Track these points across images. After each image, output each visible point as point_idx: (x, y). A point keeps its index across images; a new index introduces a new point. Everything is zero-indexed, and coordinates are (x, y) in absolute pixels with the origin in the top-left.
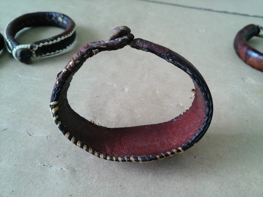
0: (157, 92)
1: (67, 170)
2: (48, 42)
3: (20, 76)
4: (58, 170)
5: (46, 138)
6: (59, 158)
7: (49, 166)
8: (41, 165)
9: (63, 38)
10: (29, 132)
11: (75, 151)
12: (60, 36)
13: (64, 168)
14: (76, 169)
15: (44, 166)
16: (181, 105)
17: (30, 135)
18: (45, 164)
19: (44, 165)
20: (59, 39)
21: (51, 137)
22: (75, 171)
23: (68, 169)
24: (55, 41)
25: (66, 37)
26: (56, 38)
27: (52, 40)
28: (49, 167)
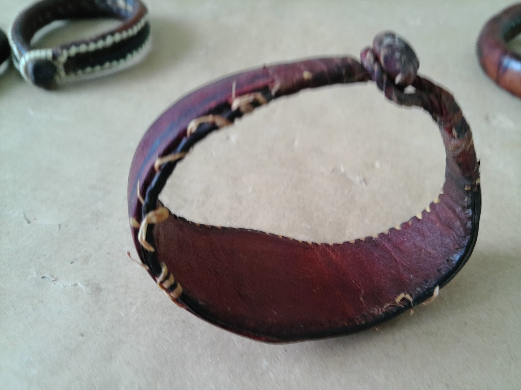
0: (296, 144)
1: (84, 288)
2: (87, 44)
3: (32, 113)
4: (68, 286)
5: (58, 227)
6: (73, 264)
7: (53, 279)
8: (37, 276)
9: (118, 37)
10: (28, 216)
11: (108, 253)
12: (112, 33)
13: (79, 284)
14: (103, 286)
15: (43, 279)
16: (342, 169)
17: (29, 222)
18: (45, 276)
19: (43, 277)
20: (109, 41)
21: (66, 226)
22: (101, 290)
23: (87, 285)
24: (101, 44)
25: (125, 35)
26: (103, 37)
27: (95, 41)
28: (53, 281)
